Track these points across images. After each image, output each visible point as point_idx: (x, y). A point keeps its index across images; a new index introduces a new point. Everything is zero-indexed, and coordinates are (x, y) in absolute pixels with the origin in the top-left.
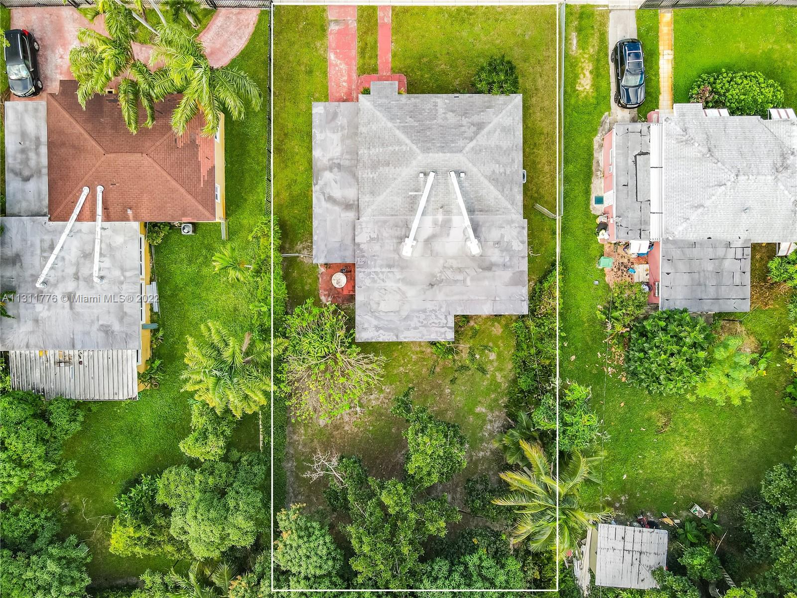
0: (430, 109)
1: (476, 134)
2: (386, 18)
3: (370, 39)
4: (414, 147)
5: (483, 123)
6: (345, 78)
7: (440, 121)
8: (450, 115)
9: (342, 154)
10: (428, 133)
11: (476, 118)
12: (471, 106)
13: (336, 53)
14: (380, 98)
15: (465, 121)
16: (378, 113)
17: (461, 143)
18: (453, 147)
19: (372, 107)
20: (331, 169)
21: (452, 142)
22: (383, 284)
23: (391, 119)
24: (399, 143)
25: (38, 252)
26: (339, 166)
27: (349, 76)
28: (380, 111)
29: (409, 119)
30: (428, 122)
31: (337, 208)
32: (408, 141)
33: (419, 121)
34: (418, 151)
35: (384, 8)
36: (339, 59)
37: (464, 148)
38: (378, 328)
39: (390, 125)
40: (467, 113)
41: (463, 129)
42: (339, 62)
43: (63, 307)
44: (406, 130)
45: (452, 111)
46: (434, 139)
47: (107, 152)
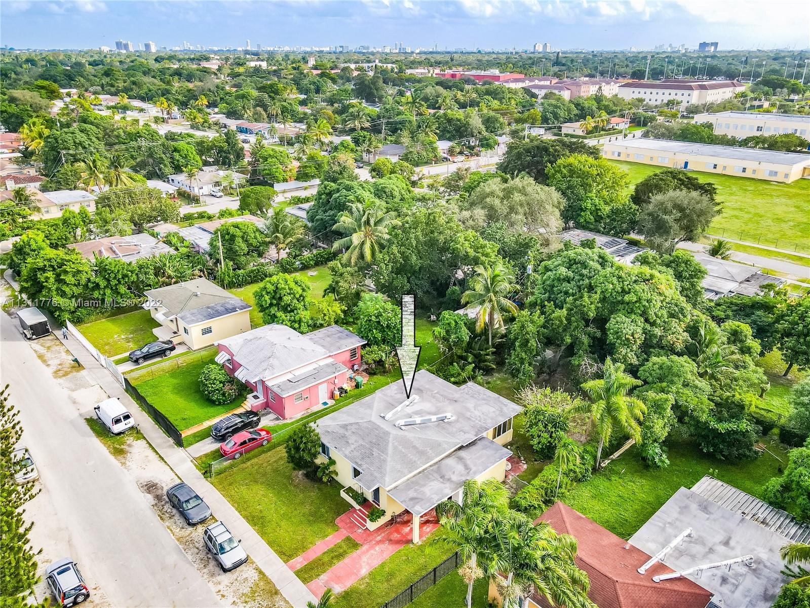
0: (357, 451)
1: (351, 424)
2: (299, 561)
3: (326, 559)
4: (390, 439)
6: (372, 551)
7: (360, 442)
8: (351, 441)
9: (434, 479)
10: (374, 440)
12: (335, 438)
13: (359, 571)
14: (376, 477)
15: (348, 434)
16: (388, 469)
19: (387, 475)
20: (449, 480)
22: (482, 416)
23: (384, 461)
24: (395, 448)
25: (741, 588)
26: (442, 477)
27: (368, 550)
28: (385, 470)
29: (375, 455)
30: (367, 446)
31: (468, 462)
32: (390, 444)
33: (371, 450)
34: (391, 436)
35: (291, 568)
36: (361, 566)
37: (367, 422)
38: (506, 405)
39: (389, 459)
40: (342, 437)
41: (354, 431)
42: (363, 564)
43: (738, 542)
44: (384, 450)
45: (348, 442)
46: (376, 436)
47: (614, 582)
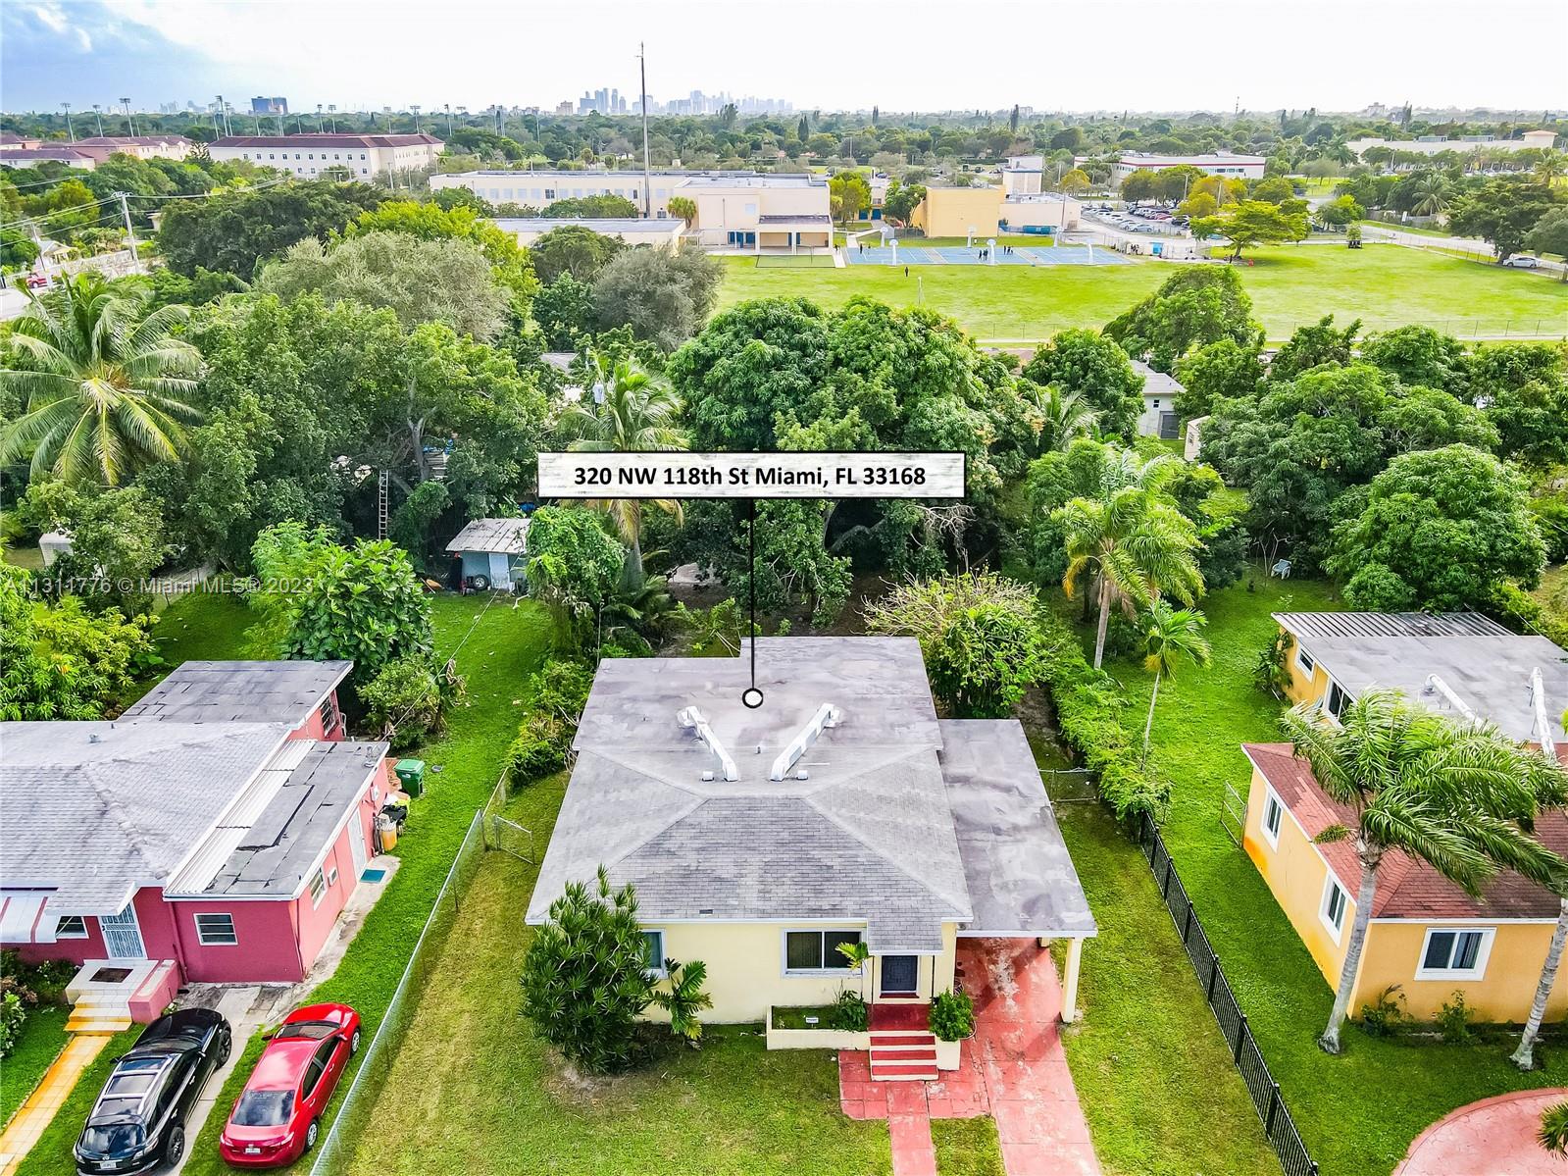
1: (665, 835)
4: (820, 810)
5: (643, 857)
7: (755, 860)
8: (727, 871)
9: (994, 848)
10: (785, 835)
11: (661, 865)
12: (669, 892)
14: (915, 910)
15: (691, 860)
16: (914, 875)
17: (706, 817)
18: (726, 809)
19: (934, 889)
20: (1016, 828)
21: (726, 818)
23: (877, 864)
24: (857, 823)
26: (997, 831)
27: (1017, 1116)
28: (910, 879)
29: (836, 863)
30: (786, 857)
32: (837, 821)
33: (808, 860)
34: (813, 803)
37: (700, 807)
39: (883, 852)
40: (684, 876)
41: (697, 844)
44: (842, 842)
45: (720, 879)
46: (772, 823)
